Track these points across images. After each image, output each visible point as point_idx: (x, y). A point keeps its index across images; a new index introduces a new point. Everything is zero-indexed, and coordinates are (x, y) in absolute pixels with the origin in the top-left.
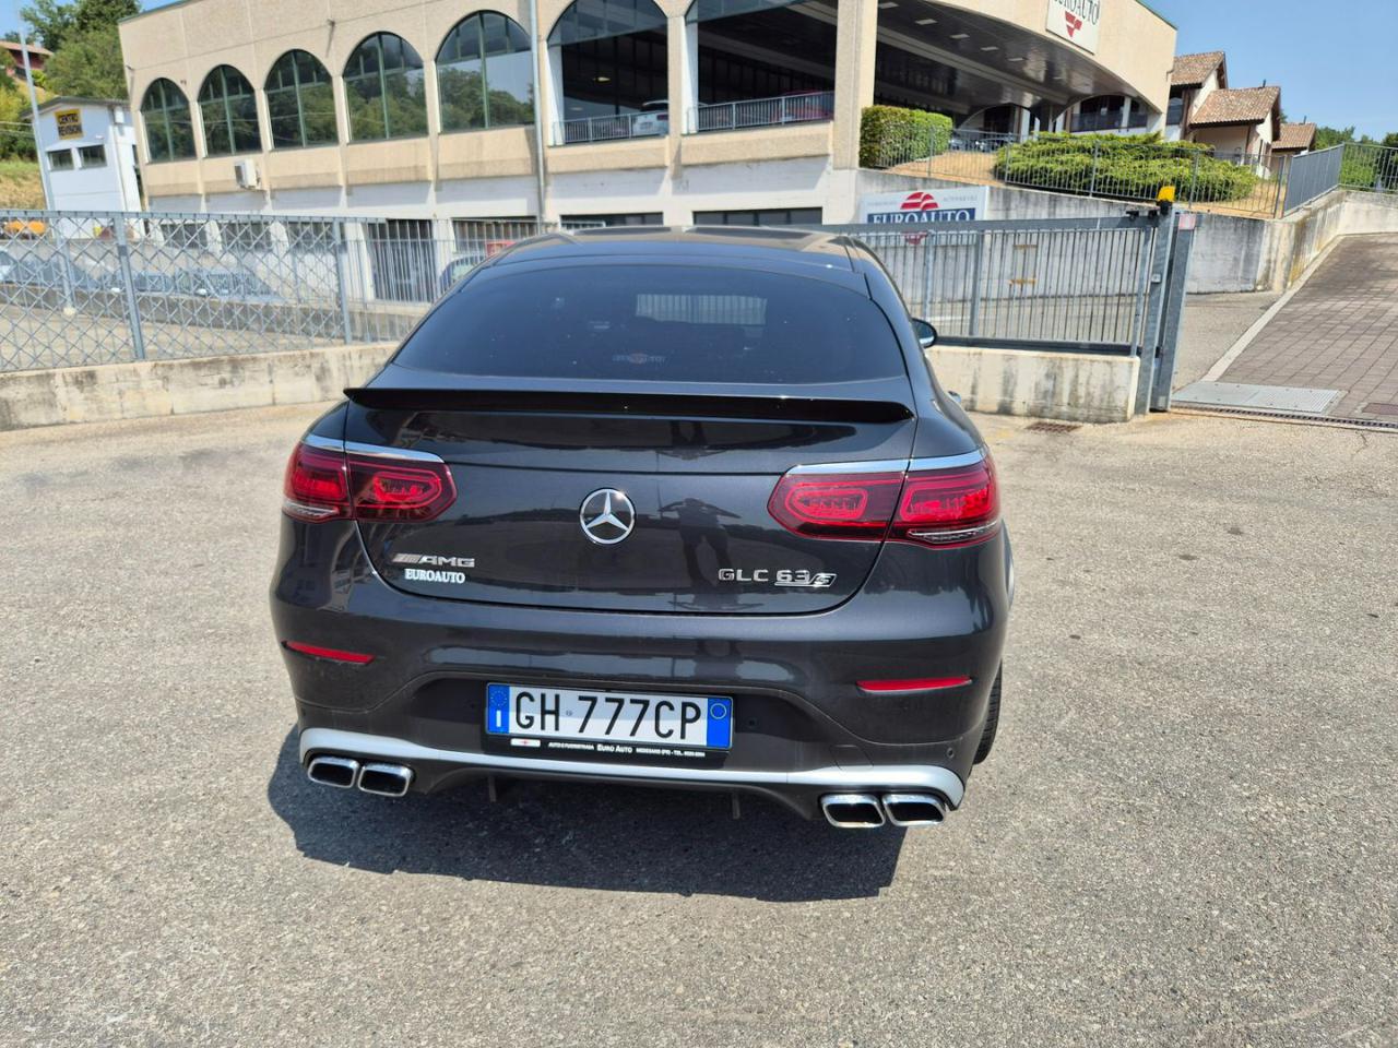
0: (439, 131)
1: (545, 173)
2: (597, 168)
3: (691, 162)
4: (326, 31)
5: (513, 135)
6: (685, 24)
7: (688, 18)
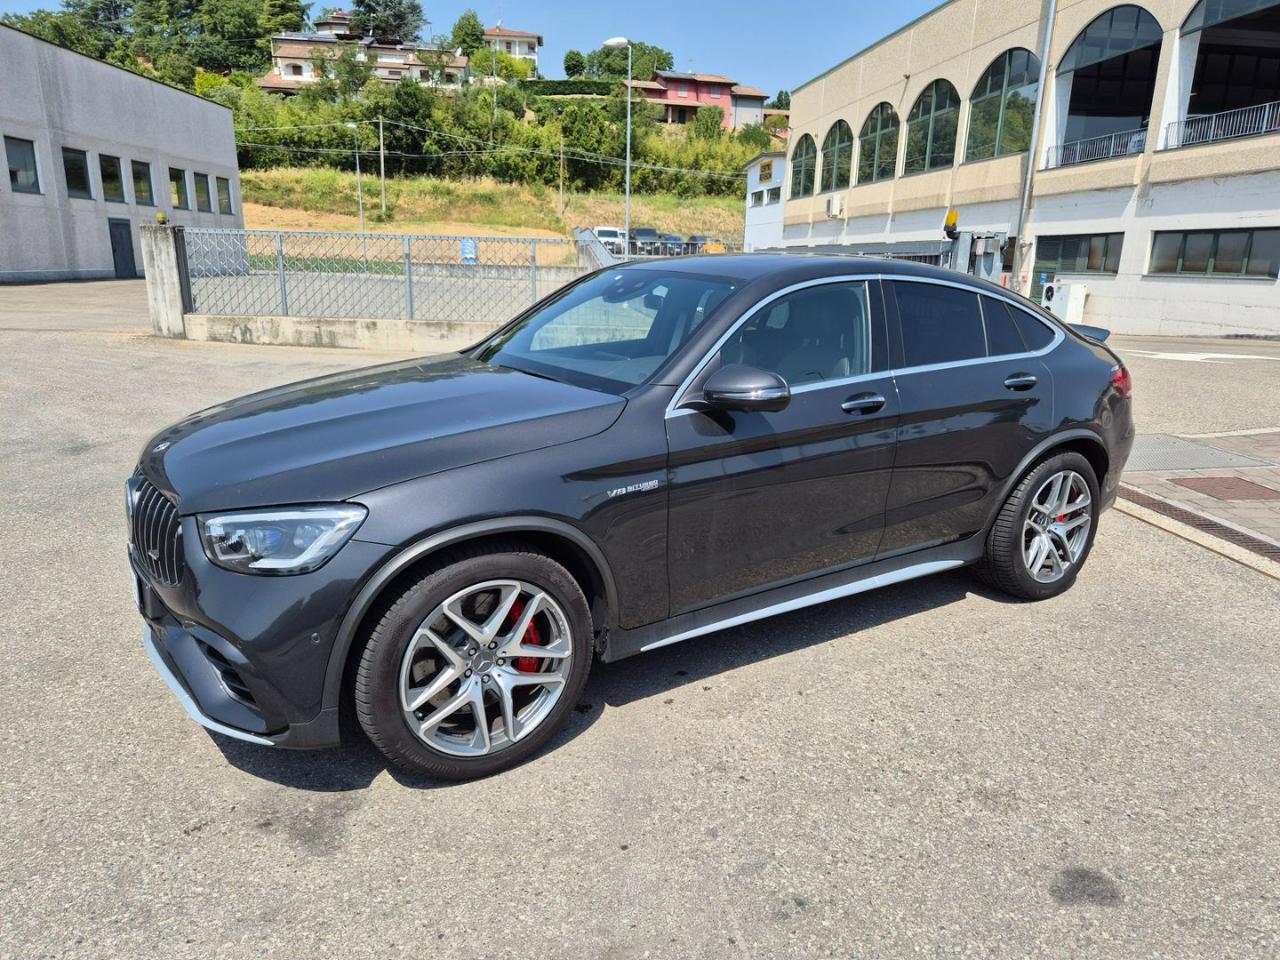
0: (961, 162)
1: (1030, 196)
2: (1073, 189)
3: (1158, 180)
4: (903, 84)
5: (1013, 162)
6: (1181, 36)
7: (1186, 29)
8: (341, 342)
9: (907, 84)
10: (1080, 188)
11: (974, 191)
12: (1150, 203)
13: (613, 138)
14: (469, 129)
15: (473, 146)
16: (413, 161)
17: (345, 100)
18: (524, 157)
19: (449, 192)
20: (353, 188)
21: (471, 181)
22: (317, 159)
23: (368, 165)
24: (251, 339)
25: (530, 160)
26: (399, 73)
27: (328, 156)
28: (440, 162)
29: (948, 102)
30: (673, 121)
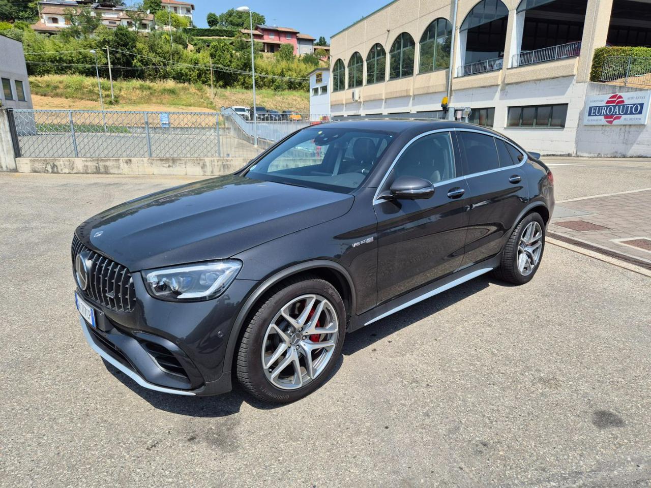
0: (417, 73)
1: (451, 90)
2: (471, 87)
3: (509, 82)
4: (387, 35)
5: (442, 74)
6: (517, 13)
7: (519, 10)
8: (111, 171)
9: (388, 34)
10: (474, 86)
11: (424, 87)
12: (506, 93)
13: (238, 59)
14: (158, 54)
15: (161, 63)
16: (127, 71)
17: (86, 37)
18: (190, 69)
19: (150, 88)
20: (93, 86)
21: (162, 82)
22: (71, 70)
23: (103, 73)
24: (57, 171)
25: (193, 71)
26: (115, 23)
27: (77, 68)
28: (142, 72)
29: (409, 44)
30: (268, 51)
